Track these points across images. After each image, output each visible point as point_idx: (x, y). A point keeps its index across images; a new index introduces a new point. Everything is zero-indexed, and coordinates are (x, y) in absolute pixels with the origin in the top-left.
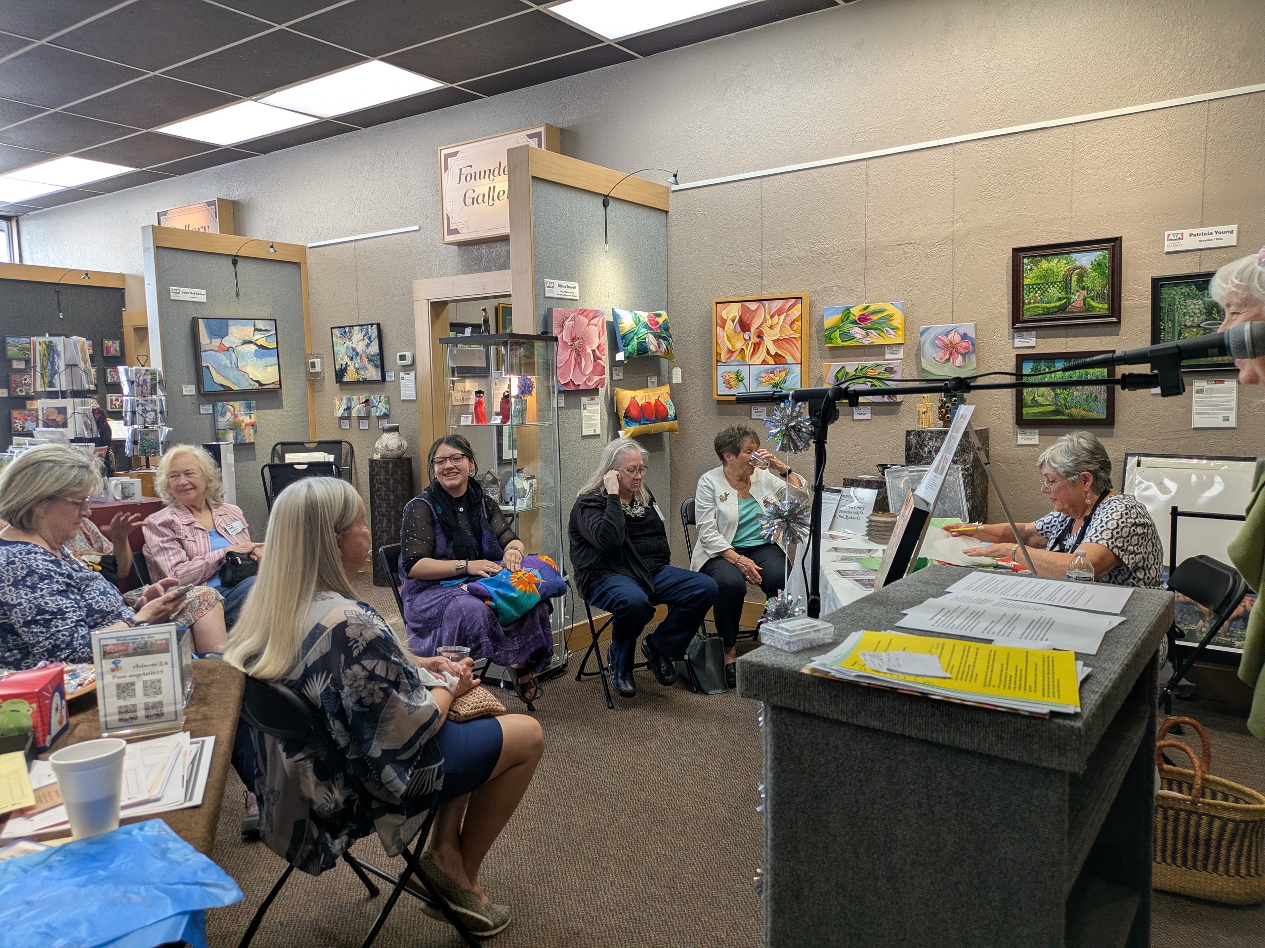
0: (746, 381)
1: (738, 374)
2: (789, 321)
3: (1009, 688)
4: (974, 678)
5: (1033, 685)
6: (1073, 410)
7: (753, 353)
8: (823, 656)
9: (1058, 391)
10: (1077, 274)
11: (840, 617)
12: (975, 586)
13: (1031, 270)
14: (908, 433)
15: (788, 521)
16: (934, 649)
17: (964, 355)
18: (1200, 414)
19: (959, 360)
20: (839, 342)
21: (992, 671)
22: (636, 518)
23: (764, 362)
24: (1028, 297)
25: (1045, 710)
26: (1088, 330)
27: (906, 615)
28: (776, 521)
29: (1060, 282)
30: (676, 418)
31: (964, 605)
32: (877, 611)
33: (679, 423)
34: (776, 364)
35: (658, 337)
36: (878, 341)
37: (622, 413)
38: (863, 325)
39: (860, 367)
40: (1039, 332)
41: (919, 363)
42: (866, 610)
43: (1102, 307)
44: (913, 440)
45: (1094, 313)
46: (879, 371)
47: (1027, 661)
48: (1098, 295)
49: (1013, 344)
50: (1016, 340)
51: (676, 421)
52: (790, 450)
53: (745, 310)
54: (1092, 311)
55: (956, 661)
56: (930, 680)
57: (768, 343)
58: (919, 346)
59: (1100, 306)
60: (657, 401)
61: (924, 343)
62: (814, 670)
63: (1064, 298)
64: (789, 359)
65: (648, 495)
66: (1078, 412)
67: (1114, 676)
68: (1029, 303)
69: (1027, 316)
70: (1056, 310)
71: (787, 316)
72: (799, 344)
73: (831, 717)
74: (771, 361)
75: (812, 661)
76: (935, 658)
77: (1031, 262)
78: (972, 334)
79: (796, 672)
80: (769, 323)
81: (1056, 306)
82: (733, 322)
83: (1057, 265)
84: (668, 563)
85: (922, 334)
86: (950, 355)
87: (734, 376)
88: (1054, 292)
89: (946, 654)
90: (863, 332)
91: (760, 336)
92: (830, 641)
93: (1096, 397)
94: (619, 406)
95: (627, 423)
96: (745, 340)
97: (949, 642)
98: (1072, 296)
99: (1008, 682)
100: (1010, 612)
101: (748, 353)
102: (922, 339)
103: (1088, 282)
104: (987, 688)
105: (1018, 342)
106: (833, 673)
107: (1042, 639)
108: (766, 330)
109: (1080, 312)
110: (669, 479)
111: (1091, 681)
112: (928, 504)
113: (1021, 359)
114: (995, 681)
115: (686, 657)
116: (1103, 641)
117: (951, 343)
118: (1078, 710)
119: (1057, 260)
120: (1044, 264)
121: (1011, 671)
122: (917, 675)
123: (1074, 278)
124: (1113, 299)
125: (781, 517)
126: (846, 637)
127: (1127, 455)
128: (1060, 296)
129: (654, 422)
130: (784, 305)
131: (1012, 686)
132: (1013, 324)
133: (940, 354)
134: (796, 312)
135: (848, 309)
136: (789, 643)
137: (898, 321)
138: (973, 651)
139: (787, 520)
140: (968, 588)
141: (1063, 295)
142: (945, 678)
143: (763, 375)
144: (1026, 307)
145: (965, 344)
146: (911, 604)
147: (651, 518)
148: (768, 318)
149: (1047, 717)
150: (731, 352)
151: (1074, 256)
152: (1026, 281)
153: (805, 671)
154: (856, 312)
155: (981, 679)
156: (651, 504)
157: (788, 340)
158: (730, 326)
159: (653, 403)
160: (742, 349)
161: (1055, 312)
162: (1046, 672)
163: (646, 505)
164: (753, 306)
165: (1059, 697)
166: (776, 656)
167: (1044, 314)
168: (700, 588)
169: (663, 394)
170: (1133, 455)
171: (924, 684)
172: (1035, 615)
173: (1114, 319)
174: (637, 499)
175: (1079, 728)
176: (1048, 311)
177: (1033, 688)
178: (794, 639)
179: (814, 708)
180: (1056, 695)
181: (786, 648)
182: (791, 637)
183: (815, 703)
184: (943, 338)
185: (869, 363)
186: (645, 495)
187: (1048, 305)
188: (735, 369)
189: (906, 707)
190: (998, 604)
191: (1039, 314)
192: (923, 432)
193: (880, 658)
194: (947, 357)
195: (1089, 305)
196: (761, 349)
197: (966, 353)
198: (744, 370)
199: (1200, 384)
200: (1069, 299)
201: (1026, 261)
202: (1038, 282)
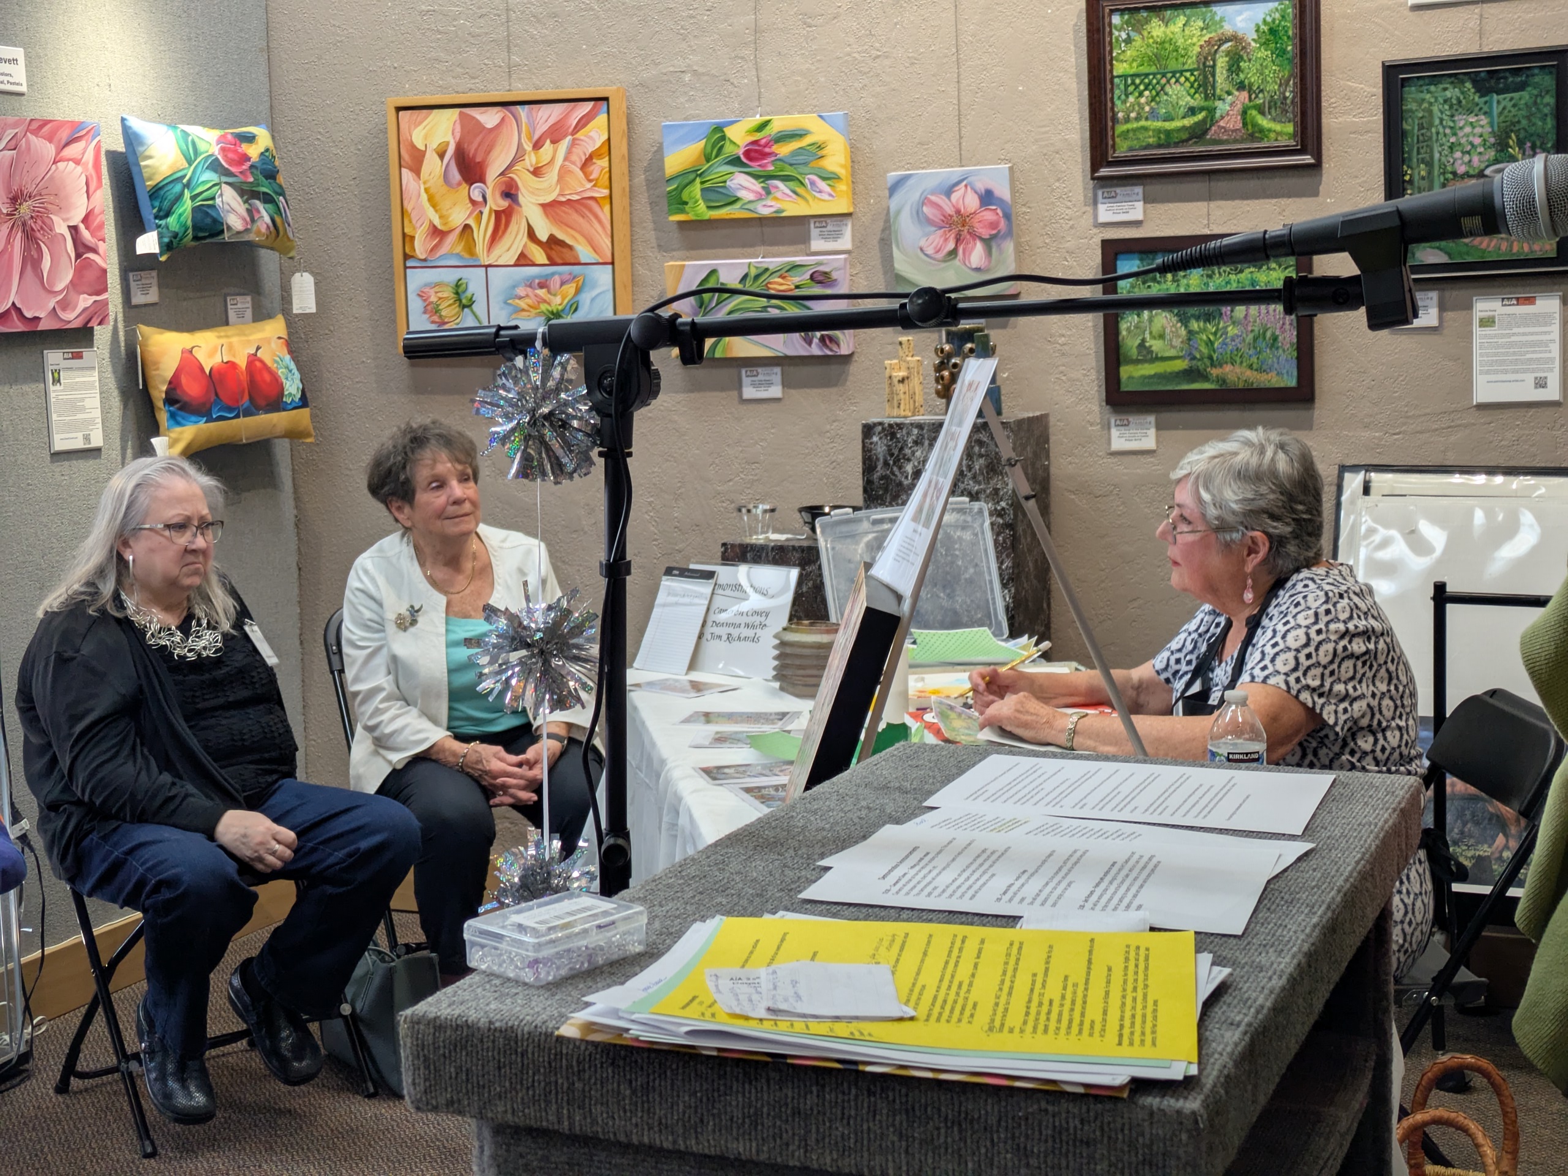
0: (480, 308)
1: (459, 289)
2: (579, 156)
3: (1046, 1031)
4: (967, 1013)
5: (1098, 1019)
6: (1228, 368)
7: (496, 236)
8: (616, 990)
9: (1195, 325)
10: (1228, 53)
11: (669, 886)
12: (992, 788)
13: (1128, 41)
14: (868, 430)
15: (544, 655)
16: (882, 950)
17: (988, 242)
18: (1488, 372)
19: (977, 254)
20: (701, 210)
21: (1010, 994)
22: (201, 664)
23: (523, 260)
24: (1124, 105)
25: (1116, 1077)
26: (1253, 183)
27: (827, 869)
28: (515, 656)
29: (1192, 71)
30: (304, 402)
31: (962, 837)
32: (759, 867)
33: (313, 416)
34: (553, 263)
35: (248, 193)
36: (793, 208)
37: (159, 392)
38: (755, 167)
39: (753, 272)
40: (1149, 188)
41: (887, 260)
42: (734, 866)
43: (1281, 130)
44: (879, 444)
45: (1264, 144)
46: (797, 280)
47: (1090, 962)
48: (1272, 104)
49: (1096, 216)
50: (1102, 208)
51: (305, 412)
52: (544, 474)
53: (470, 128)
54: (1261, 140)
55: (930, 978)
56: (867, 1027)
57: (530, 209)
58: (887, 221)
59: (1278, 127)
60: (253, 359)
61: (898, 212)
62: (590, 1027)
63: (1202, 109)
64: (584, 252)
65: (230, 602)
66: (1237, 374)
67: (1278, 983)
68: (1127, 120)
69: (1122, 149)
70: (1185, 136)
71: (574, 143)
72: (605, 214)
73: (635, 1140)
74: (539, 255)
75: (588, 1004)
76: (884, 969)
77: (1128, 23)
78: (1003, 191)
79: (548, 1035)
80: (531, 160)
81: (1184, 128)
82: (441, 156)
83: (1183, 30)
84: (291, 774)
85: (893, 189)
86: (958, 240)
87: (448, 293)
88: (1180, 94)
89: (911, 960)
90: (756, 186)
91: (510, 193)
92: (639, 948)
93: (1275, 339)
94: (152, 373)
95: (173, 416)
96: (473, 202)
97: (919, 930)
98: (1219, 104)
99: (1043, 1017)
100: (1064, 845)
101: (482, 233)
102: (894, 204)
103: (1250, 73)
104: (995, 1036)
105: (1106, 213)
106: (636, 1031)
107: (1128, 907)
108: (523, 179)
109: (1236, 141)
110: (293, 560)
111: (1227, 998)
112: (899, 598)
113: (1113, 250)
114: (1015, 1018)
115: (346, 1009)
116: (1260, 901)
117: (958, 212)
118: (1194, 1070)
119: (1182, 20)
120: (1157, 29)
121: (1053, 990)
122: (837, 1018)
123: (1222, 62)
124: (1303, 113)
125: (528, 646)
126: (678, 935)
127: (1343, 469)
128: (1193, 103)
129: (248, 413)
130: (566, 116)
131: (1053, 1025)
132: (1094, 168)
133: (936, 241)
134: (596, 134)
135: (719, 128)
136: (536, 961)
137: (836, 159)
138: (971, 946)
139: (542, 652)
140: (975, 796)
141: (1198, 101)
142: (901, 1019)
143: (521, 291)
144: (1120, 128)
145: (988, 216)
146: (842, 843)
147: (239, 659)
148: (528, 147)
149: (1125, 1095)
150: (439, 234)
151: (1218, 10)
152: (1120, 68)
153: (569, 1030)
154: (739, 136)
155: (983, 1017)
156: (238, 625)
157: (580, 205)
158: (433, 166)
159: (242, 362)
160: (467, 227)
161: (1183, 141)
162: (1130, 987)
163: (226, 626)
164: (489, 118)
165: (1154, 1044)
166: (500, 998)
167: (1159, 146)
168: (373, 833)
169: (268, 340)
170: (1355, 468)
171: (851, 1038)
172: (1117, 849)
173: (1308, 159)
174: (199, 612)
175: (1194, 1113)
176: (1168, 138)
177: (1098, 1027)
178: (546, 953)
179: (594, 1122)
180: (1148, 1038)
181: (529, 976)
182: (538, 947)
183: (597, 1110)
184: (941, 200)
185: (774, 262)
186: (222, 602)
187: (1169, 125)
188: (451, 276)
189: (811, 1100)
190: (1040, 830)
191: (1148, 147)
192: (900, 426)
193: (753, 983)
194: (951, 245)
195: (1255, 125)
196: (513, 227)
197: (993, 237)
198: (474, 280)
199: (1485, 306)
200: (1212, 111)
201: (1116, 20)
202: (1144, 69)
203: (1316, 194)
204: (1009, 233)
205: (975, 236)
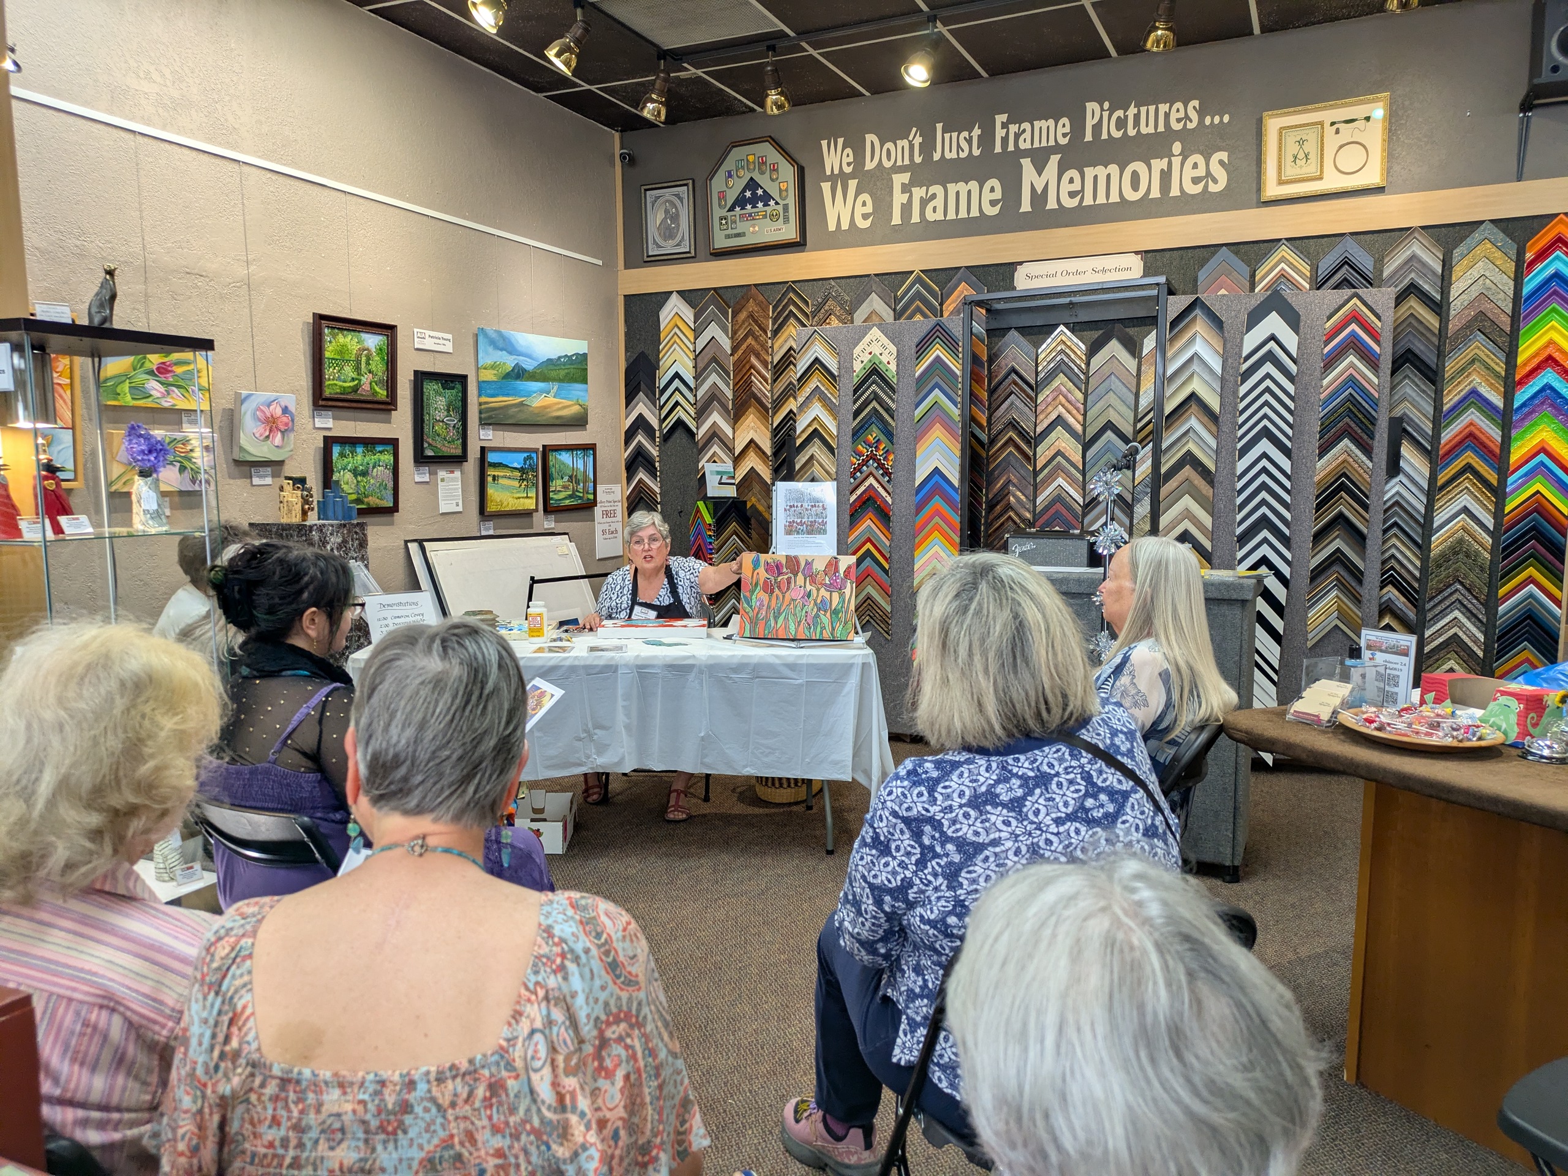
9: (359, 478)
10: (366, 356)
13: (330, 342)
17: (283, 433)
18: (443, 500)
19: (278, 439)
20: (128, 400)
24: (329, 372)
26: (370, 415)
29: (353, 361)
36: (182, 404)
38: (162, 378)
40: (334, 413)
43: (382, 393)
45: (377, 398)
48: (379, 381)
49: (314, 424)
50: (316, 420)
54: (376, 396)
59: (381, 391)
61: (245, 414)
63: (356, 379)
66: (373, 501)
68: (329, 380)
69: (325, 393)
70: (350, 390)
72: (67, 396)
77: (334, 333)
78: (292, 408)
81: (349, 387)
83: (349, 341)
85: (244, 401)
86: (271, 431)
88: (349, 371)
90: (162, 389)
98: (362, 378)
102: (244, 408)
103: (373, 366)
105: (319, 423)
109: (367, 395)
113: (330, 441)
117: (272, 417)
119: (350, 336)
120: (341, 339)
123: (364, 359)
124: (391, 387)
127: (406, 542)
132: (315, 400)
133: (260, 430)
137: (206, 379)
141: (354, 375)
144: (327, 383)
145: (285, 419)
151: (364, 336)
152: (327, 354)
161: (347, 393)
167: (341, 394)
173: (393, 407)
176: (344, 391)
184: (264, 409)
187: (342, 385)
191: (337, 393)
194: (267, 434)
195: (374, 389)
197: (286, 431)
199: (442, 473)
200: (360, 380)
201: (326, 331)
202: (336, 357)
203: (390, 422)
204: (293, 430)
205: (278, 429)
